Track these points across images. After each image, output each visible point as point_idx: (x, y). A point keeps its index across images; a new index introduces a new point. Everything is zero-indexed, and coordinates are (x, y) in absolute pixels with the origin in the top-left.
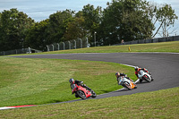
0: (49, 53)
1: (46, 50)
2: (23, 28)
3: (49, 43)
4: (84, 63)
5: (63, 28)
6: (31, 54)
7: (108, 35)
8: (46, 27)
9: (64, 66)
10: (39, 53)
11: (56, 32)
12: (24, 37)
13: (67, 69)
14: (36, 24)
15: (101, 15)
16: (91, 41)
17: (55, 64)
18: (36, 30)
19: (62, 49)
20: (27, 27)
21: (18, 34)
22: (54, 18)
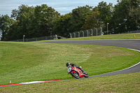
0: (71, 39)
1: (69, 37)
2: (51, 20)
3: (72, 31)
4: (99, 47)
5: (82, 20)
6: (57, 40)
7: (118, 26)
8: (69, 19)
9: (83, 49)
10: (64, 39)
11: (77, 23)
12: (52, 26)
13: (85, 52)
14: (62, 17)
15: (112, 10)
16: (104, 30)
17: (76, 48)
18: (61, 21)
19: (81, 36)
20: (54, 19)
21: (47, 24)
22: (75, 12)
